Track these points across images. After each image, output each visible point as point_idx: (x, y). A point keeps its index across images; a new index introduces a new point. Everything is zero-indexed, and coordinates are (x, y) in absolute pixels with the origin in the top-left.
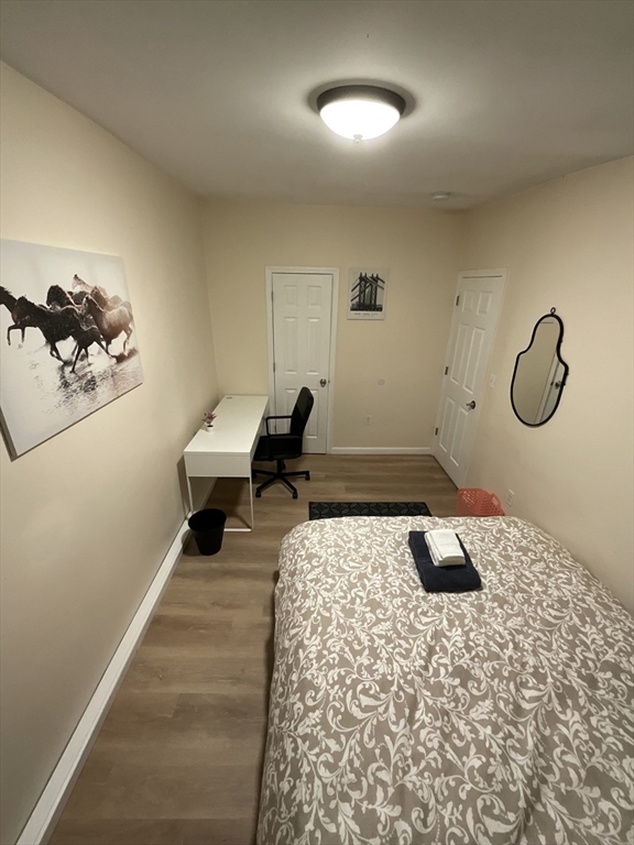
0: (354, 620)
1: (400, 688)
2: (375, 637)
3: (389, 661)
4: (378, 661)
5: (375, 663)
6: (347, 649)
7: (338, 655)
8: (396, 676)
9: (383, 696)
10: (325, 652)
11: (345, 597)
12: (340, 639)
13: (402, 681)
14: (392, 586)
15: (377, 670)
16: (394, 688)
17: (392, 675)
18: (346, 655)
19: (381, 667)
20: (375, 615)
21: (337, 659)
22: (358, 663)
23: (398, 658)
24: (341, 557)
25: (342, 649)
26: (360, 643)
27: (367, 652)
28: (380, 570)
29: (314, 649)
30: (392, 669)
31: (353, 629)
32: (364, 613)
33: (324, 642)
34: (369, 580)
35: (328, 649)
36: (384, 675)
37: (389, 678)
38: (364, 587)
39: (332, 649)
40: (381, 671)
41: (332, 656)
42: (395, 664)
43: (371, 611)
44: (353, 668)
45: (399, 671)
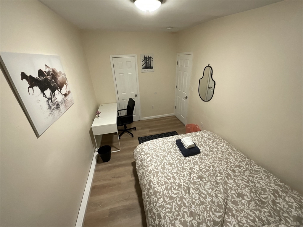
0: (165, 170)
1: (184, 186)
2: (173, 173)
3: (179, 179)
4: (176, 180)
5: (175, 181)
6: (166, 179)
7: (164, 181)
8: (182, 183)
9: (180, 189)
10: (159, 181)
11: (161, 164)
12: (163, 176)
13: (184, 184)
14: (174, 158)
15: (176, 182)
16: (183, 186)
17: (181, 183)
18: (166, 181)
19: (177, 181)
20: (172, 167)
21: (164, 182)
22: (170, 182)
23: (181, 178)
24: (156, 152)
25: (164, 179)
26: (169, 176)
27: (172, 178)
28: (169, 154)
29: (155, 181)
30: (181, 181)
31: (166, 173)
32: (168, 167)
33: (158, 179)
34: (167, 157)
35: (160, 180)
36: (179, 183)
37: (180, 184)
38: (166, 159)
39: (161, 180)
40: (178, 182)
41: (162, 182)
42: (181, 179)
43: (170, 166)
44: (169, 184)
45: (183, 181)
